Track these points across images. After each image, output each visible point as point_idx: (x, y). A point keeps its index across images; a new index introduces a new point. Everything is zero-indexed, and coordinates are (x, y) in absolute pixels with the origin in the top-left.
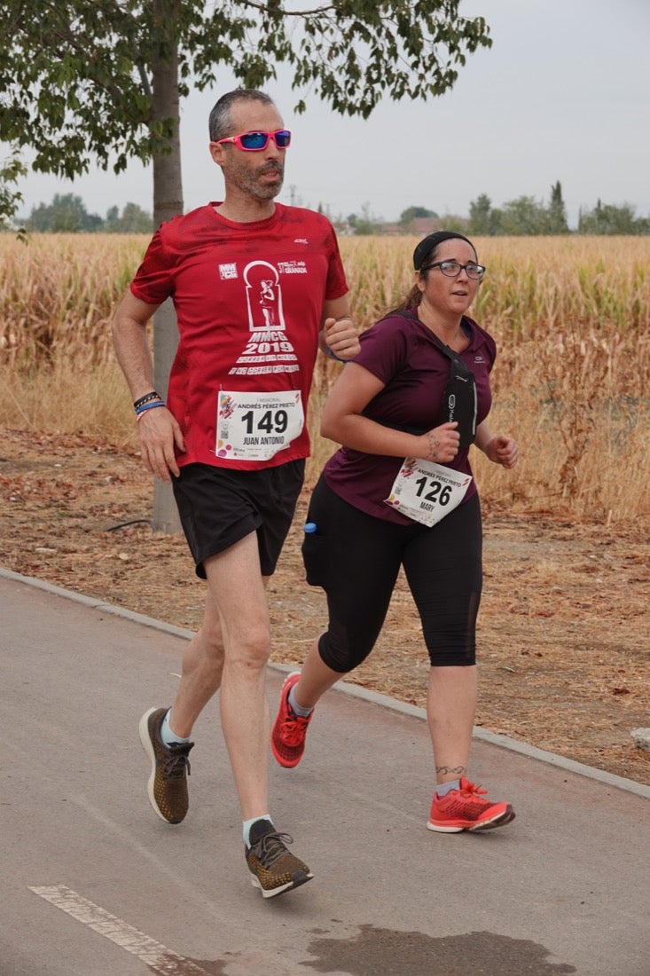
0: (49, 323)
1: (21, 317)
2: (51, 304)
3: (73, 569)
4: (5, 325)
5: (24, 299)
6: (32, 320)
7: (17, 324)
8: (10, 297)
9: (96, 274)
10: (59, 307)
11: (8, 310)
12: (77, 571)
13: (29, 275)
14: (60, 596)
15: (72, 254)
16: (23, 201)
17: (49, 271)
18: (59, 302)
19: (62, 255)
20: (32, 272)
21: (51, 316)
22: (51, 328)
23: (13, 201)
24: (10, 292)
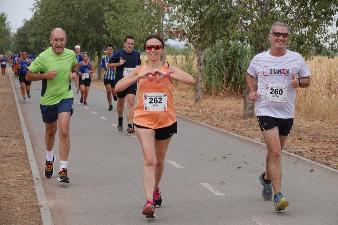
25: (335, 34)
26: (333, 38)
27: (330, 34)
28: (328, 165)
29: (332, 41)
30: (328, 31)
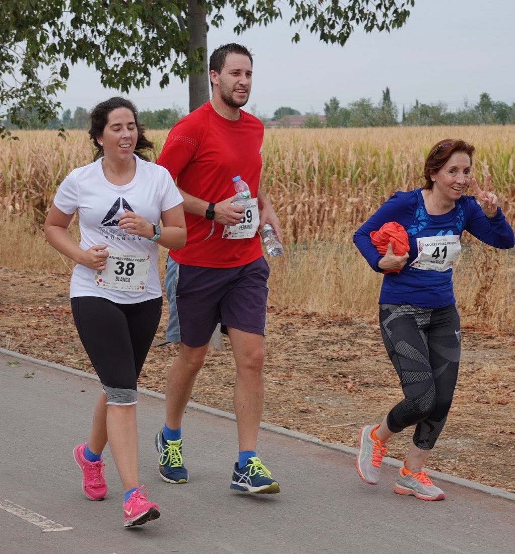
0: (43, 195)
1: (24, 191)
2: (45, 181)
3: (147, 375)
4: (12, 197)
5: (26, 178)
6: (31, 193)
7: (20, 196)
8: (15, 177)
9: (77, 160)
10: (51, 183)
11: (13, 186)
12: (151, 377)
13: (29, 160)
14: (148, 395)
15: (59, 145)
16: (62, 108)
17: (42, 157)
18: (50, 179)
19: (51, 146)
20: (31, 159)
21: (45, 190)
22: (45, 199)
23: (54, 108)
24: (15, 173)
25: (17, 90)
26: (15, 99)
27: (10, 89)
28: (60, 361)
29: (14, 104)
30: (4, 84)
